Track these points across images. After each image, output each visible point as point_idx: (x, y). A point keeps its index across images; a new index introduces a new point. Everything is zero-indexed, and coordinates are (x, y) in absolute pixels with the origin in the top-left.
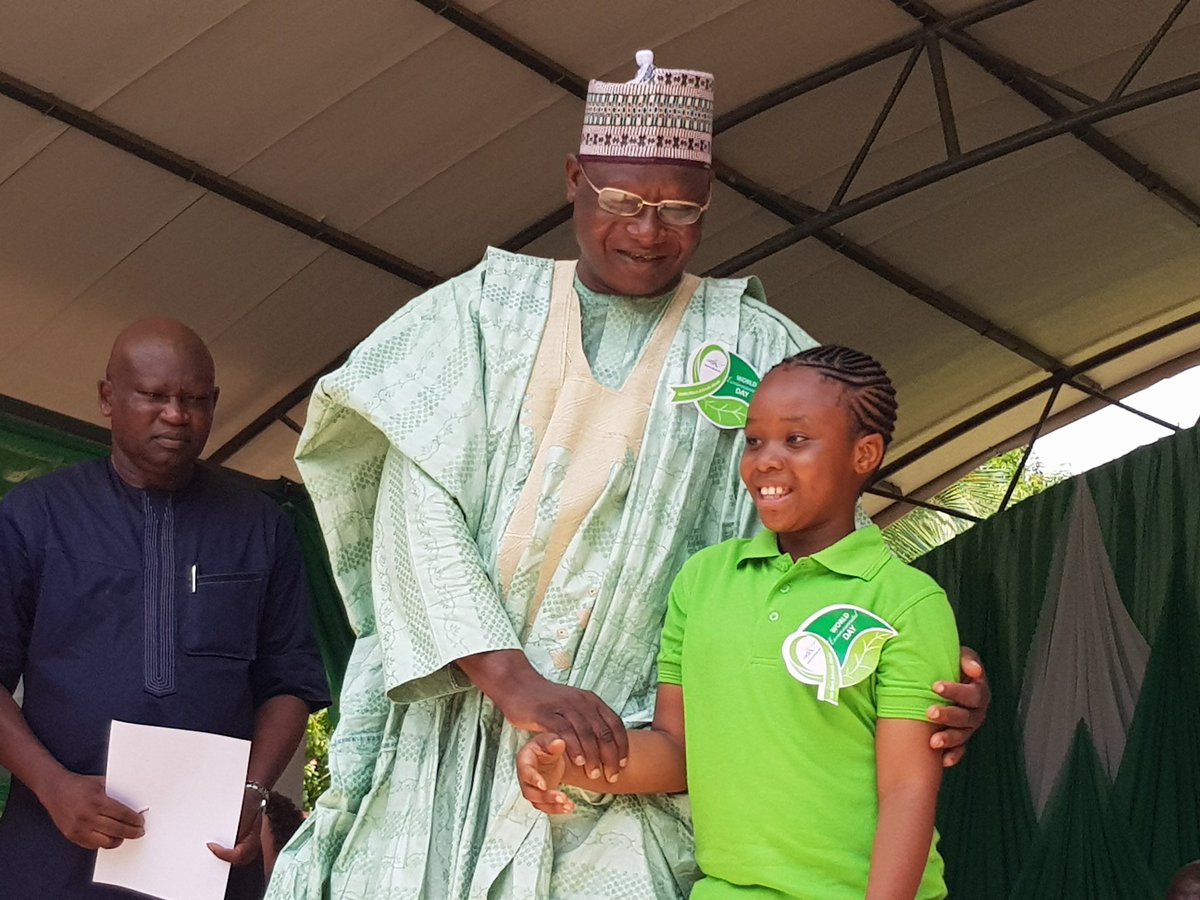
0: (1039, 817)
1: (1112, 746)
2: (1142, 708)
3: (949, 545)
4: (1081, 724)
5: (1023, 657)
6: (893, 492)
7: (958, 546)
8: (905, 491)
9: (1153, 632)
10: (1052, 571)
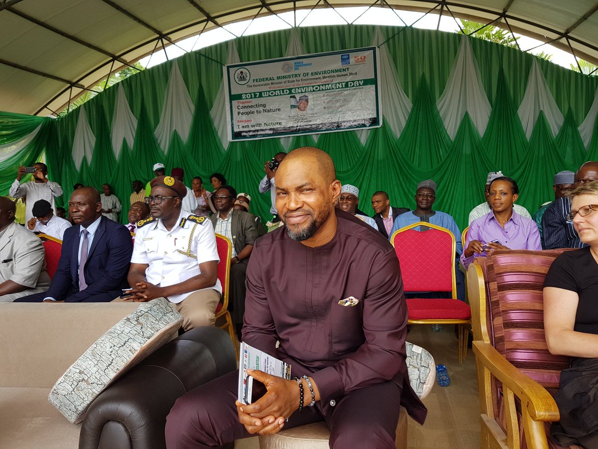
0: (117, 159)
1: (131, 143)
2: (137, 134)
3: (93, 99)
4: (124, 138)
5: (110, 124)
6: (82, 87)
7: (95, 100)
8: (86, 87)
9: (138, 117)
10: (115, 102)
